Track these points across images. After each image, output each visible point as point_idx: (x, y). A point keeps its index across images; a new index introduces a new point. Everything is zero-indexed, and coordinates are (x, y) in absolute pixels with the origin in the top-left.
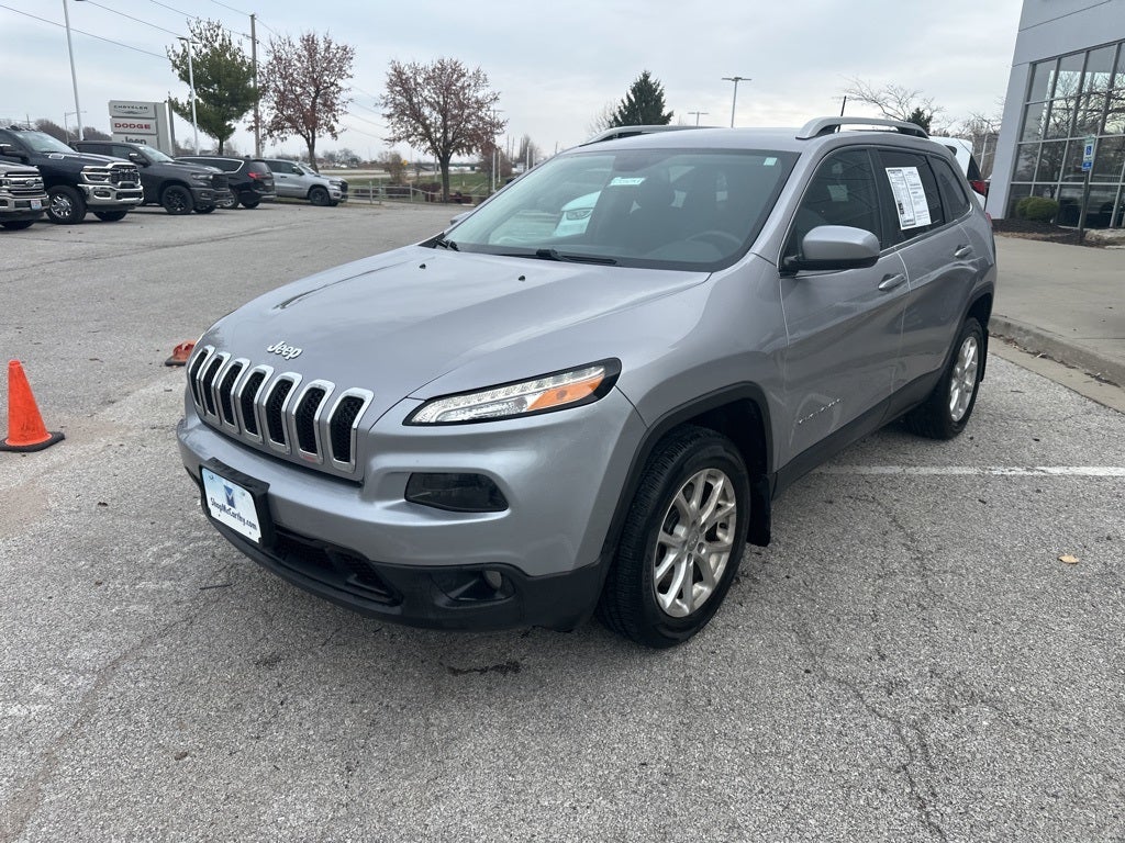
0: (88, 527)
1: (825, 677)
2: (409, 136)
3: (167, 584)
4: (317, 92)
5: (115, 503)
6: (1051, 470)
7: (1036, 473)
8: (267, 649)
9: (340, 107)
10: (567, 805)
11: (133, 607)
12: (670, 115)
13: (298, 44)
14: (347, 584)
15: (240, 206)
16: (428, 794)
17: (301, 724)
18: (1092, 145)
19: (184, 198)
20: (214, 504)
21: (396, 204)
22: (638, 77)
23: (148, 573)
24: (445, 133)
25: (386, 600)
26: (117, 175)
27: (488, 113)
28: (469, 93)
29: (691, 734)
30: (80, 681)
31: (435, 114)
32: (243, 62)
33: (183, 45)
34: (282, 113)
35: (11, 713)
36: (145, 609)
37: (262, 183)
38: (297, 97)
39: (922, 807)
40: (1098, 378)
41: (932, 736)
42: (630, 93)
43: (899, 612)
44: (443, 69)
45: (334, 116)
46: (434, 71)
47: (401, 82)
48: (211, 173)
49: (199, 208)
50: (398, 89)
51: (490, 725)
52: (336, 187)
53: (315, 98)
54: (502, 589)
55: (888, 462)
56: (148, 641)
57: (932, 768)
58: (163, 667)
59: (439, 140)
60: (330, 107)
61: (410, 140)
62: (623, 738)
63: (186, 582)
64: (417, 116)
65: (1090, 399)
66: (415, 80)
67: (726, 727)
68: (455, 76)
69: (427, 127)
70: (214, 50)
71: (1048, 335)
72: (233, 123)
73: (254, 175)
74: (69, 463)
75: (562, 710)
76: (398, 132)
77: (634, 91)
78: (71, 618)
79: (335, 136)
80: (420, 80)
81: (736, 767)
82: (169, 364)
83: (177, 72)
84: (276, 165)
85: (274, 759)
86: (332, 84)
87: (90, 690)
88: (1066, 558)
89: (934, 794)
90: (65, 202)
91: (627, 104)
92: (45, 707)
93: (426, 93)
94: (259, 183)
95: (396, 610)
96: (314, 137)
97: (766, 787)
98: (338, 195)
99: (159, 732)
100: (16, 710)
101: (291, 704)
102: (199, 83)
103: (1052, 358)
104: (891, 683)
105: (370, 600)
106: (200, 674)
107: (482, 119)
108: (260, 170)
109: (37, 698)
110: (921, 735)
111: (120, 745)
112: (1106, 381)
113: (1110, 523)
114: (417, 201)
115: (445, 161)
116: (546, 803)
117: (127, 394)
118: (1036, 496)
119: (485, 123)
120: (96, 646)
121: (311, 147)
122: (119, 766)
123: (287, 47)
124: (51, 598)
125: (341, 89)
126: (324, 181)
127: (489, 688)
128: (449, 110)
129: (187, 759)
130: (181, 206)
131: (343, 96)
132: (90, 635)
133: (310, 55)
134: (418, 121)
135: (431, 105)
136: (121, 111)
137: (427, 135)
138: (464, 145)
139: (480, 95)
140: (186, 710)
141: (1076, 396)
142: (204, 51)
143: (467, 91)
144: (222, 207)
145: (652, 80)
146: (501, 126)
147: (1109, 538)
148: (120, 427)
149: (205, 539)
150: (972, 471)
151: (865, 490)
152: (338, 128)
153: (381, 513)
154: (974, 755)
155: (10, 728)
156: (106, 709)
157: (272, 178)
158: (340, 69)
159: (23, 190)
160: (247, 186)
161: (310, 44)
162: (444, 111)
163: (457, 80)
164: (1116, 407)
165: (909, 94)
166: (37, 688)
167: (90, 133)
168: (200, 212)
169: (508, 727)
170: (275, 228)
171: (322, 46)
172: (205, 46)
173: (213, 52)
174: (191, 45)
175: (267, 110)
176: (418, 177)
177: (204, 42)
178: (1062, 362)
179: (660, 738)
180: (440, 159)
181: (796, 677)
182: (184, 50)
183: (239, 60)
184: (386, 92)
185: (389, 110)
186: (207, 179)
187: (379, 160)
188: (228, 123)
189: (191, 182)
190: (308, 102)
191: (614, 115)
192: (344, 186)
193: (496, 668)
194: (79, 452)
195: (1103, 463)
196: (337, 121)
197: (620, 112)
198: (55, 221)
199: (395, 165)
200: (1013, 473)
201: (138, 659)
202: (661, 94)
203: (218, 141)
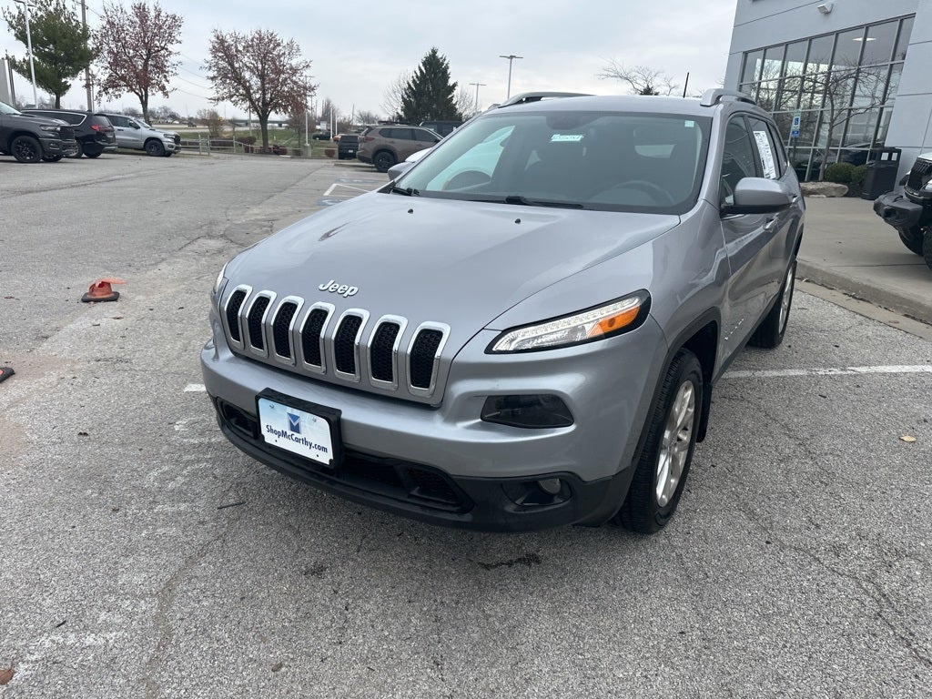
0: (78, 456)
1: (783, 547)
2: (231, 96)
3: (183, 507)
4: (149, 55)
5: (95, 432)
6: (859, 369)
7: (849, 372)
8: (309, 560)
9: (170, 69)
10: (638, 674)
11: (160, 531)
12: (455, 85)
13: (130, 11)
14: (410, 496)
15: (84, 155)
16: (518, 678)
17: (373, 627)
18: (799, 118)
19: (33, 149)
20: (271, 430)
21: (221, 155)
22: (428, 52)
23: (159, 498)
24: (264, 94)
25: (455, 509)
27: (301, 78)
28: (285, 60)
29: (705, 603)
30: (143, 605)
31: (255, 78)
32: (77, 26)
33: (18, 8)
34: (116, 73)
35: (88, 644)
36: (173, 531)
37: (104, 135)
38: (130, 58)
39: (909, 645)
40: (853, 297)
41: (886, 586)
42: (421, 65)
43: (809, 489)
44: (261, 39)
45: (165, 77)
46: (252, 40)
47: (223, 49)
48: (59, 125)
49: (47, 157)
50: (220, 54)
51: (540, 612)
52: (170, 140)
53: (146, 61)
54: (560, 494)
56: (191, 561)
57: (900, 613)
58: (218, 585)
59: (258, 100)
60: (161, 68)
61: (233, 99)
62: (654, 612)
63: (201, 503)
64: (239, 79)
65: (857, 313)
66: (236, 47)
67: (730, 594)
68: (272, 45)
69: (248, 89)
70: (49, 14)
71: (808, 264)
72: (69, 81)
73: (97, 128)
74: (29, 396)
75: (593, 593)
76: (221, 92)
77: (424, 64)
78: (103, 546)
79: (166, 94)
80: (240, 48)
81: (754, 628)
82: (85, 301)
83: (13, 31)
84: (116, 120)
85: (365, 661)
86: (163, 48)
87: (157, 613)
88: (906, 438)
89: (911, 634)
91: (419, 74)
92: (120, 634)
93: (246, 59)
94: (101, 135)
95: (467, 518)
96: (146, 95)
97: (786, 641)
98: (172, 147)
99: (244, 647)
100: (92, 640)
101: (355, 608)
102: (37, 42)
103: (814, 283)
104: (834, 547)
105: (436, 509)
106: (256, 589)
107: (295, 83)
108: (101, 124)
109: (108, 626)
110: (879, 588)
111: (213, 663)
112: (861, 299)
113: (919, 408)
114: (238, 152)
115: (263, 119)
116: (621, 675)
117: (58, 329)
118: (858, 390)
119: (299, 86)
120: (141, 570)
121: (144, 103)
122: (221, 683)
123: (119, 14)
124: (74, 527)
125: (170, 53)
126: (160, 135)
127: (523, 579)
128: (268, 75)
129: (283, 669)
130: (30, 155)
131: (172, 59)
132: (131, 560)
133: (142, 21)
134: (239, 83)
135: (252, 71)
137: (248, 96)
138: (280, 105)
139: (294, 62)
140: (260, 623)
141: (845, 311)
142: (40, 14)
143: (282, 59)
144: (67, 157)
145: (439, 55)
146: (313, 89)
147: (925, 421)
148: (64, 360)
149: (198, 462)
150: (803, 373)
151: (732, 392)
152: (168, 88)
153: (461, 432)
154: (923, 599)
155: (94, 658)
156: (182, 631)
157: (113, 131)
158: (170, 34)
160: (89, 137)
161: (141, 11)
162: (262, 76)
163: (274, 49)
164: (877, 319)
165: (653, 74)
166: (103, 616)
168: (47, 161)
169: (556, 611)
170: (125, 176)
171: (152, 14)
172: (40, 9)
173: (48, 15)
174: (27, 7)
175: (99, 69)
176: (234, 132)
177: (38, 5)
178: (822, 285)
179: (683, 609)
180: (260, 116)
181: (762, 548)
182: (20, 13)
183: (74, 23)
184: (210, 57)
185: (211, 74)
186: (55, 131)
187: (198, 117)
188: (63, 80)
189: (40, 133)
190: (140, 64)
191: (408, 83)
192: (177, 139)
193: (519, 560)
194: (35, 386)
195: (890, 363)
196: (168, 81)
197: (414, 81)
199: (213, 121)
200: (833, 373)
201: (190, 579)
202: (447, 68)
203: (55, 97)
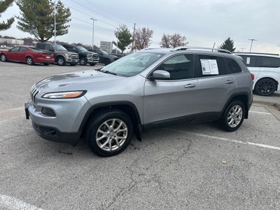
1: (129, 169)
4: (144, 41)
6: (250, 143)
7: (244, 143)
9: (149, 44)
12: (235, 49)
13: (141, 30)
22: (227, 39)
26: (94, 56)
28: (181, 42)
34: (136, 45)
38: (140, 42)
42: (224, 43)
44: (176, 36)
45: (147, 46)
46: (173, 36)
50: (164, 40)
55: (206, 134)
60: (146, 44)
66: (168, 38)
68: (178, 38)
80: (170, 39)
83: (115, 35)
86: (148, 39)
88: (223, 162)
90: (83, 61)
91: (223, 45)
102: (119, 38)
123: (139, 31)
125: (150, 40)
131: (150, 42)
133: (144, 32)
136: (103, 43)
142: (122, 31)
150: (226, 139)
158: (150, 36)
159: (74, 58)
161: (144, 30)
167: (95, 47)
171: (147, 30)
173: (124, 31)
177: (122, 29)
183: (129, 33)
184: (161, 41)
185: (161, 45)
188: (125, 47)
190: (142, 43)
193: (68, 153)
198: (81, 65)
202: (233, 43)
203: (122, 51)
